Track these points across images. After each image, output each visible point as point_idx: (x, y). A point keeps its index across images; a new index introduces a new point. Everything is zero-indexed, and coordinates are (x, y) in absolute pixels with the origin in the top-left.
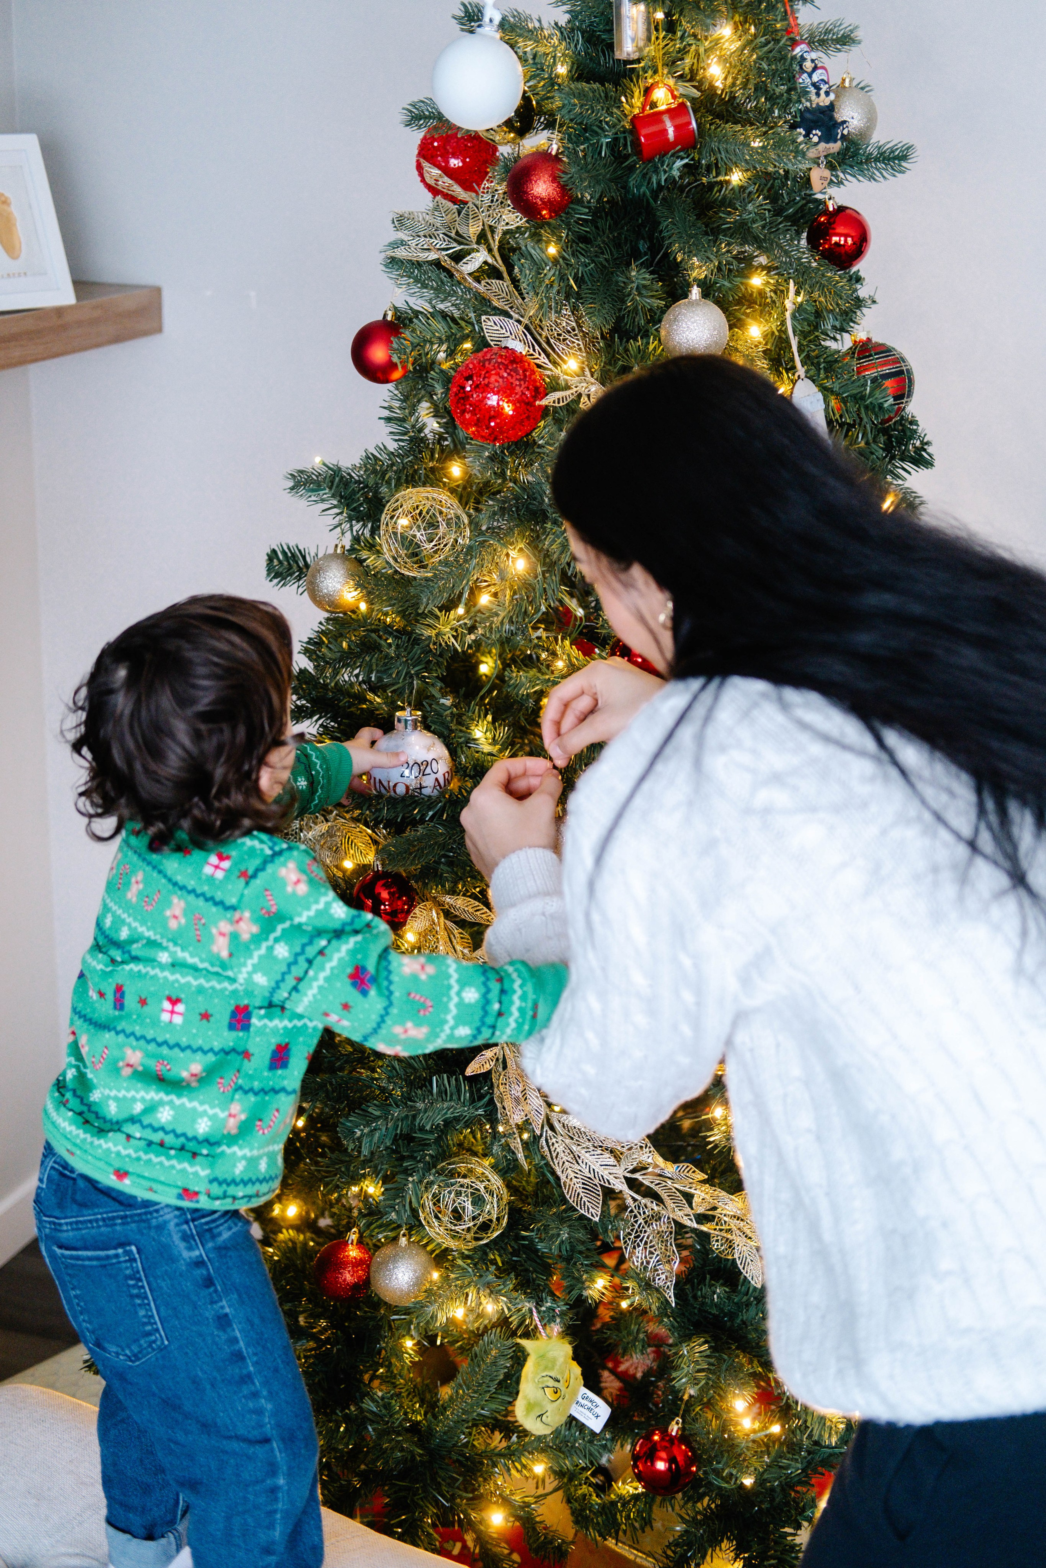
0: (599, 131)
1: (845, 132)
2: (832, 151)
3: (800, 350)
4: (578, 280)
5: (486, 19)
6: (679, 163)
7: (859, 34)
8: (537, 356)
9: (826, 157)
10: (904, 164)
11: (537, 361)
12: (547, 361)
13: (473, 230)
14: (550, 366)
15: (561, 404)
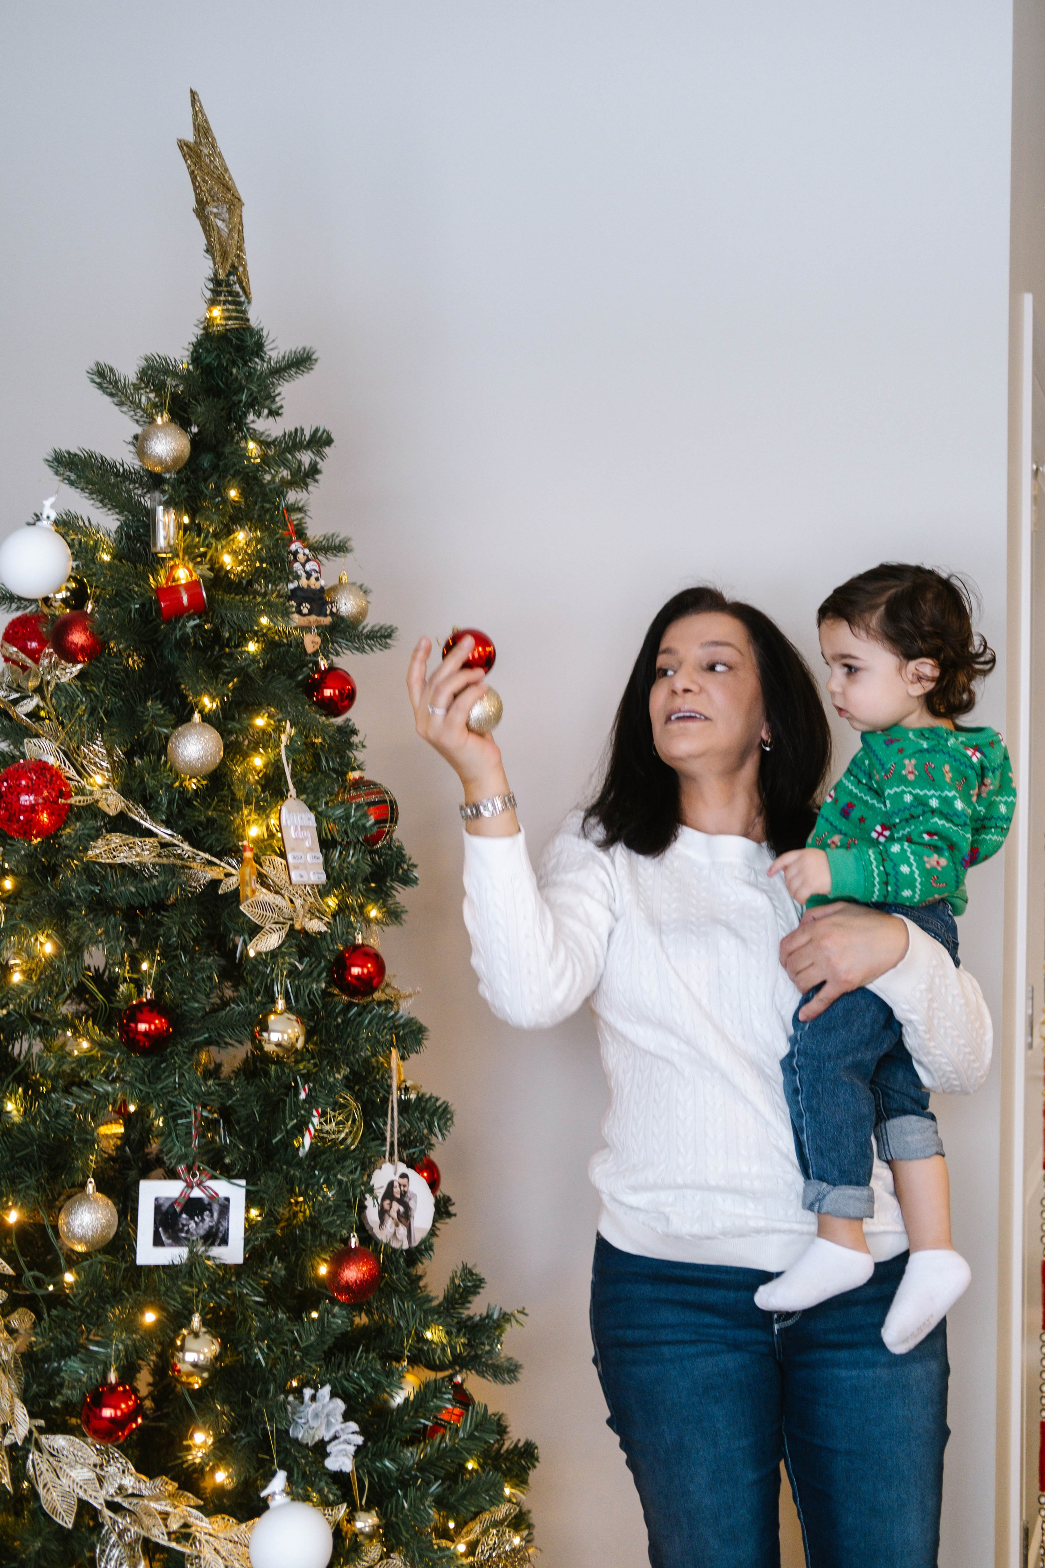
0: (129, 598)
1: (334, 610)
2: (322, 623)
3: (292, 777)
4: (106, 713)
5: (45, 516)
6: (192, 623)
7: (352, 544)
8: (67, 769)
9: (317, 627)
10: (388, 641)
11: (67, 775)
12: (75, 774)
13: (32, 684)
14: (78, 778)
15: (82, 804)
